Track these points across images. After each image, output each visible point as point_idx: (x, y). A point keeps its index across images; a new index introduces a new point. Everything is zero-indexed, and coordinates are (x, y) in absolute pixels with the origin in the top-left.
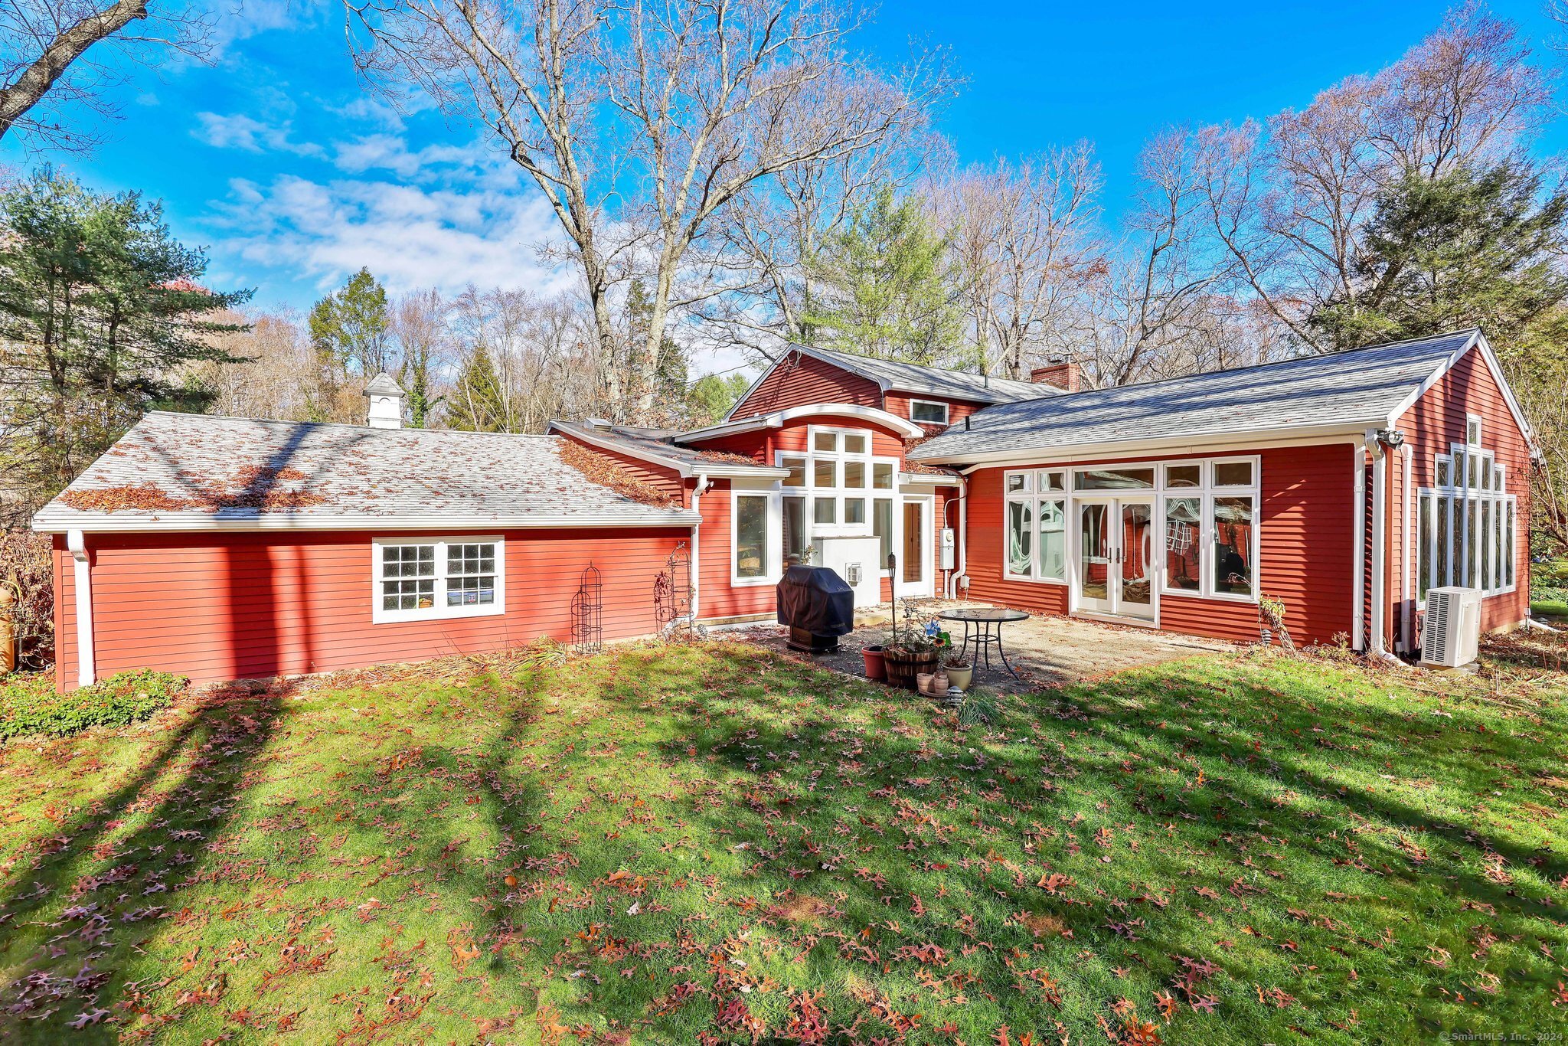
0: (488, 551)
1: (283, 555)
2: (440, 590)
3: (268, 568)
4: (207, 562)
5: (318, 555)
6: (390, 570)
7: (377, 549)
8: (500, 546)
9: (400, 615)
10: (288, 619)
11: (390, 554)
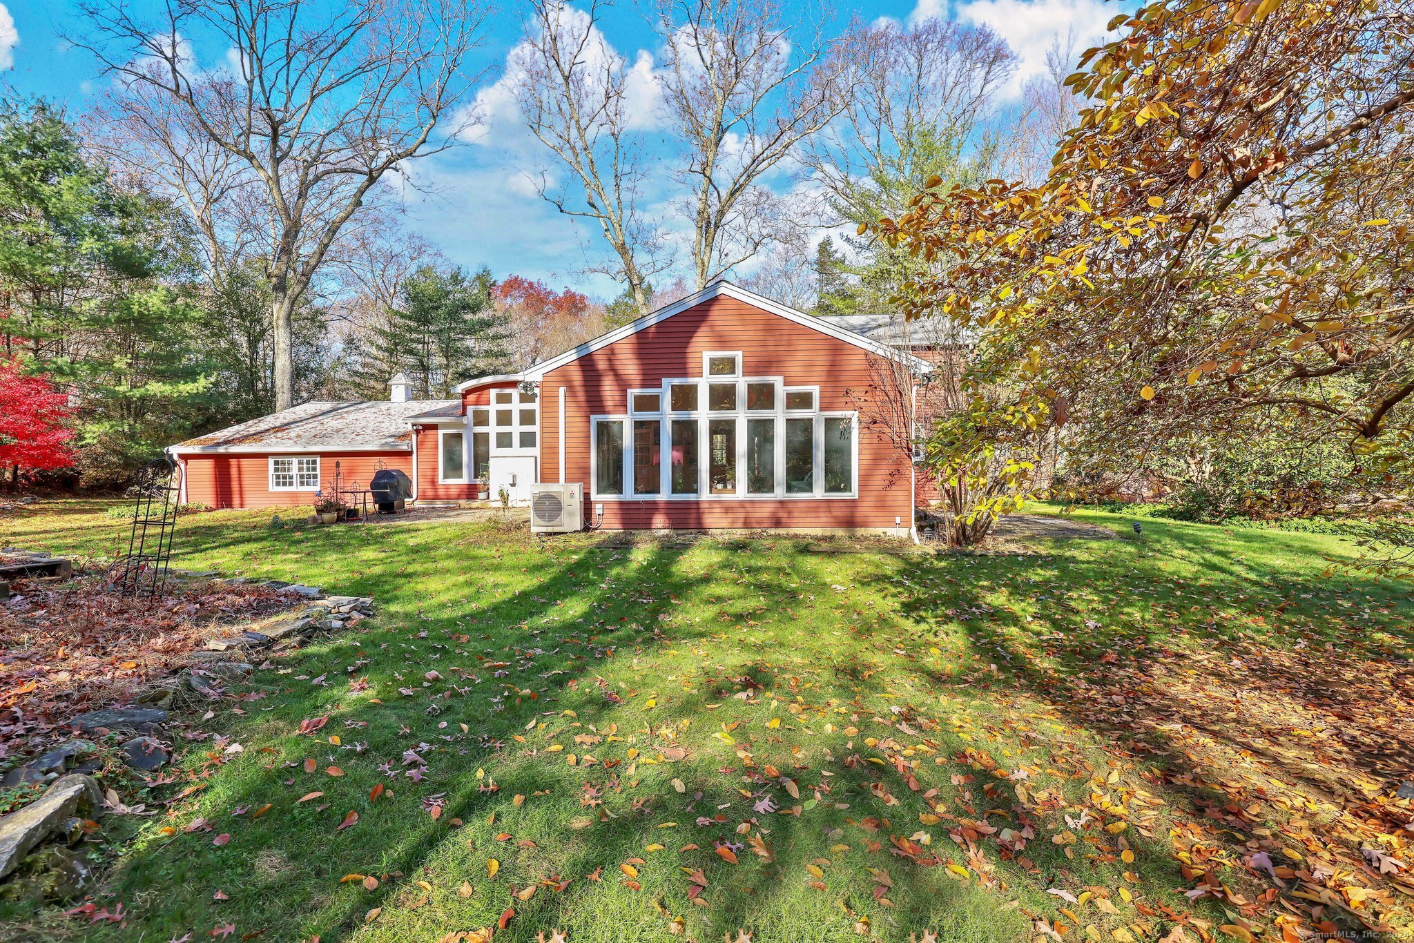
0: (314, 462)
1: (233, 462)
2: (296, 480)
3: (228, 466)
4: (208, 465)
5: (244, 462)
6: (276, 470)
7: (271, 461)
8: (318, 459)
9: (281, 489)
10: (235, 486)
11: (276, 463)
